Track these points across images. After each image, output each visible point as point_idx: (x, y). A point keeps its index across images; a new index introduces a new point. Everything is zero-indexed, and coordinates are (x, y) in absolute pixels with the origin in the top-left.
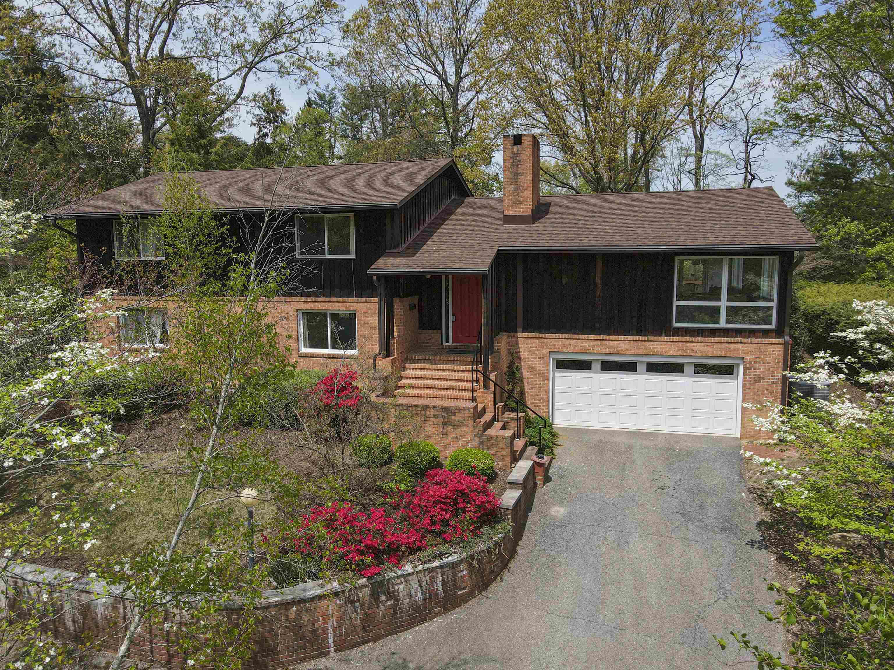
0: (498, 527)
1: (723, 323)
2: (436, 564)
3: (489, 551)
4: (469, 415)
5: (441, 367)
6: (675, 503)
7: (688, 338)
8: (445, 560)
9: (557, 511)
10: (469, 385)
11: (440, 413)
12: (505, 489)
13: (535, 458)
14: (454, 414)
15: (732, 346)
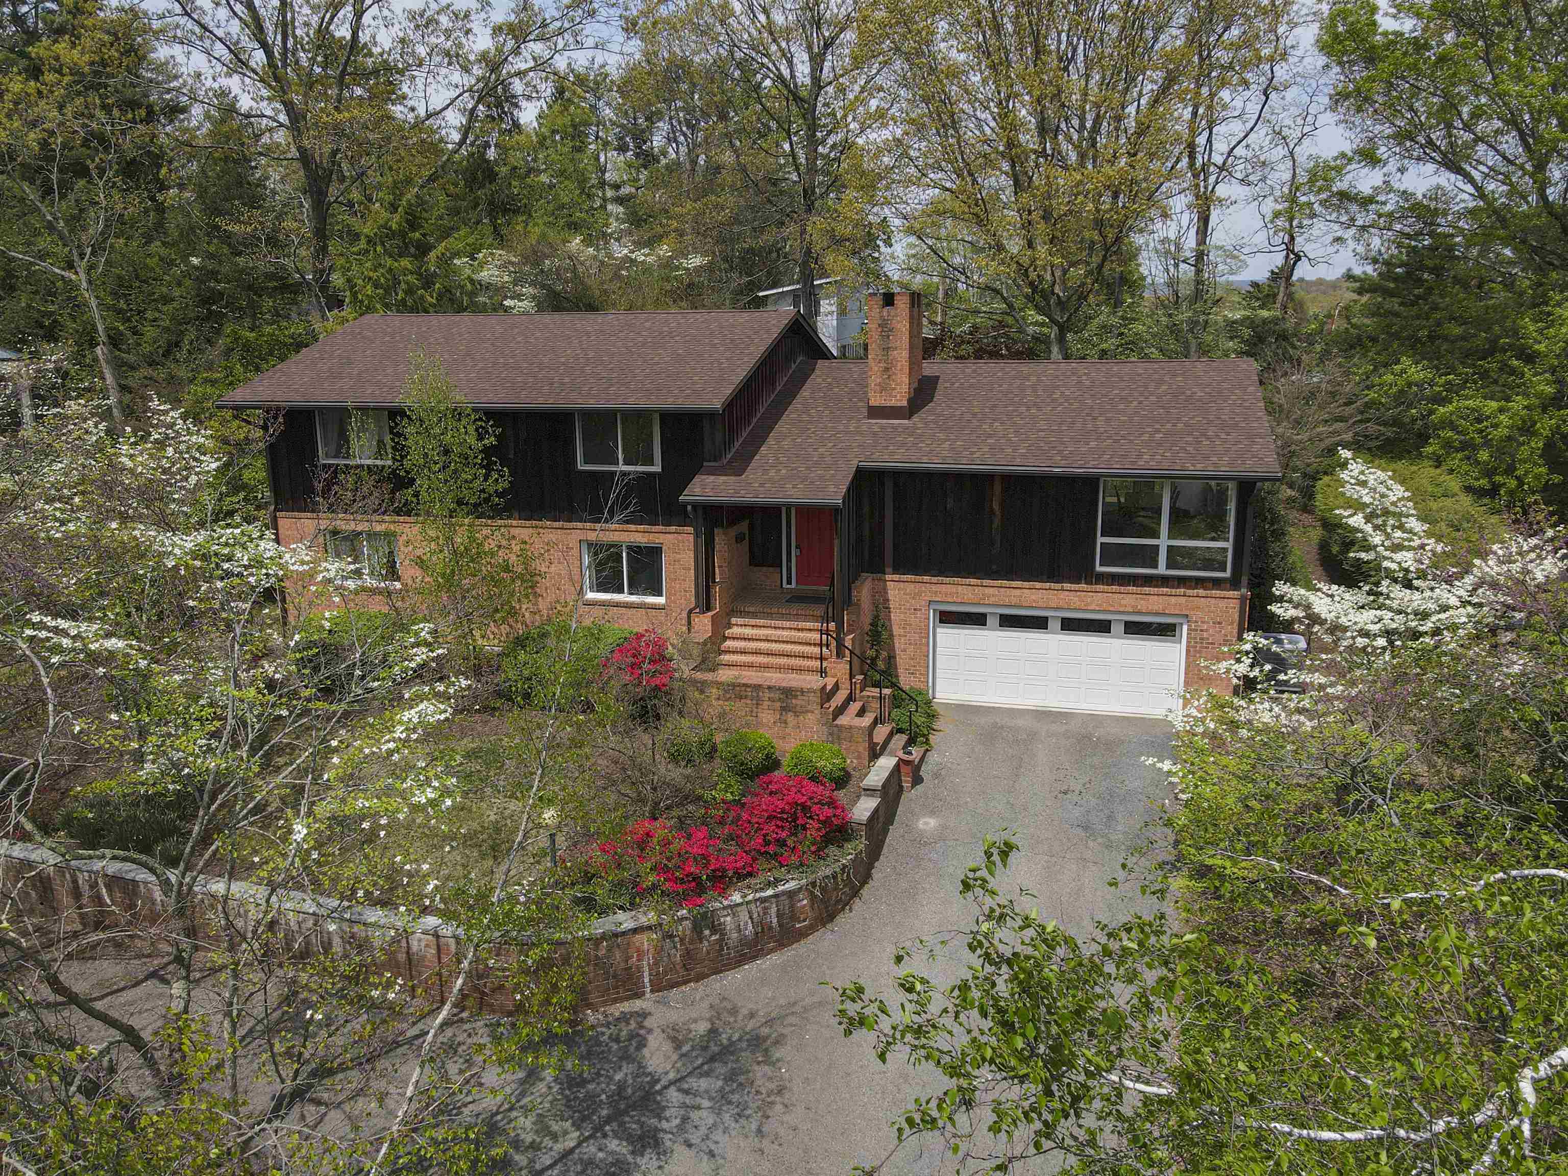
0: (848, 846)
1: (1162, 569)
2: (770, 892)
3: (835, 877)
4: (815, 699)
5: (779, 623)
6: (1077, 812)
7: (1115, 588)
8: (781, 888)
9: (926, 823)
10: (817, 650)
11: (777, 695)
12: (859, 797)
13: (901, 754)
14: (796, 697)
15: (1173, 600)
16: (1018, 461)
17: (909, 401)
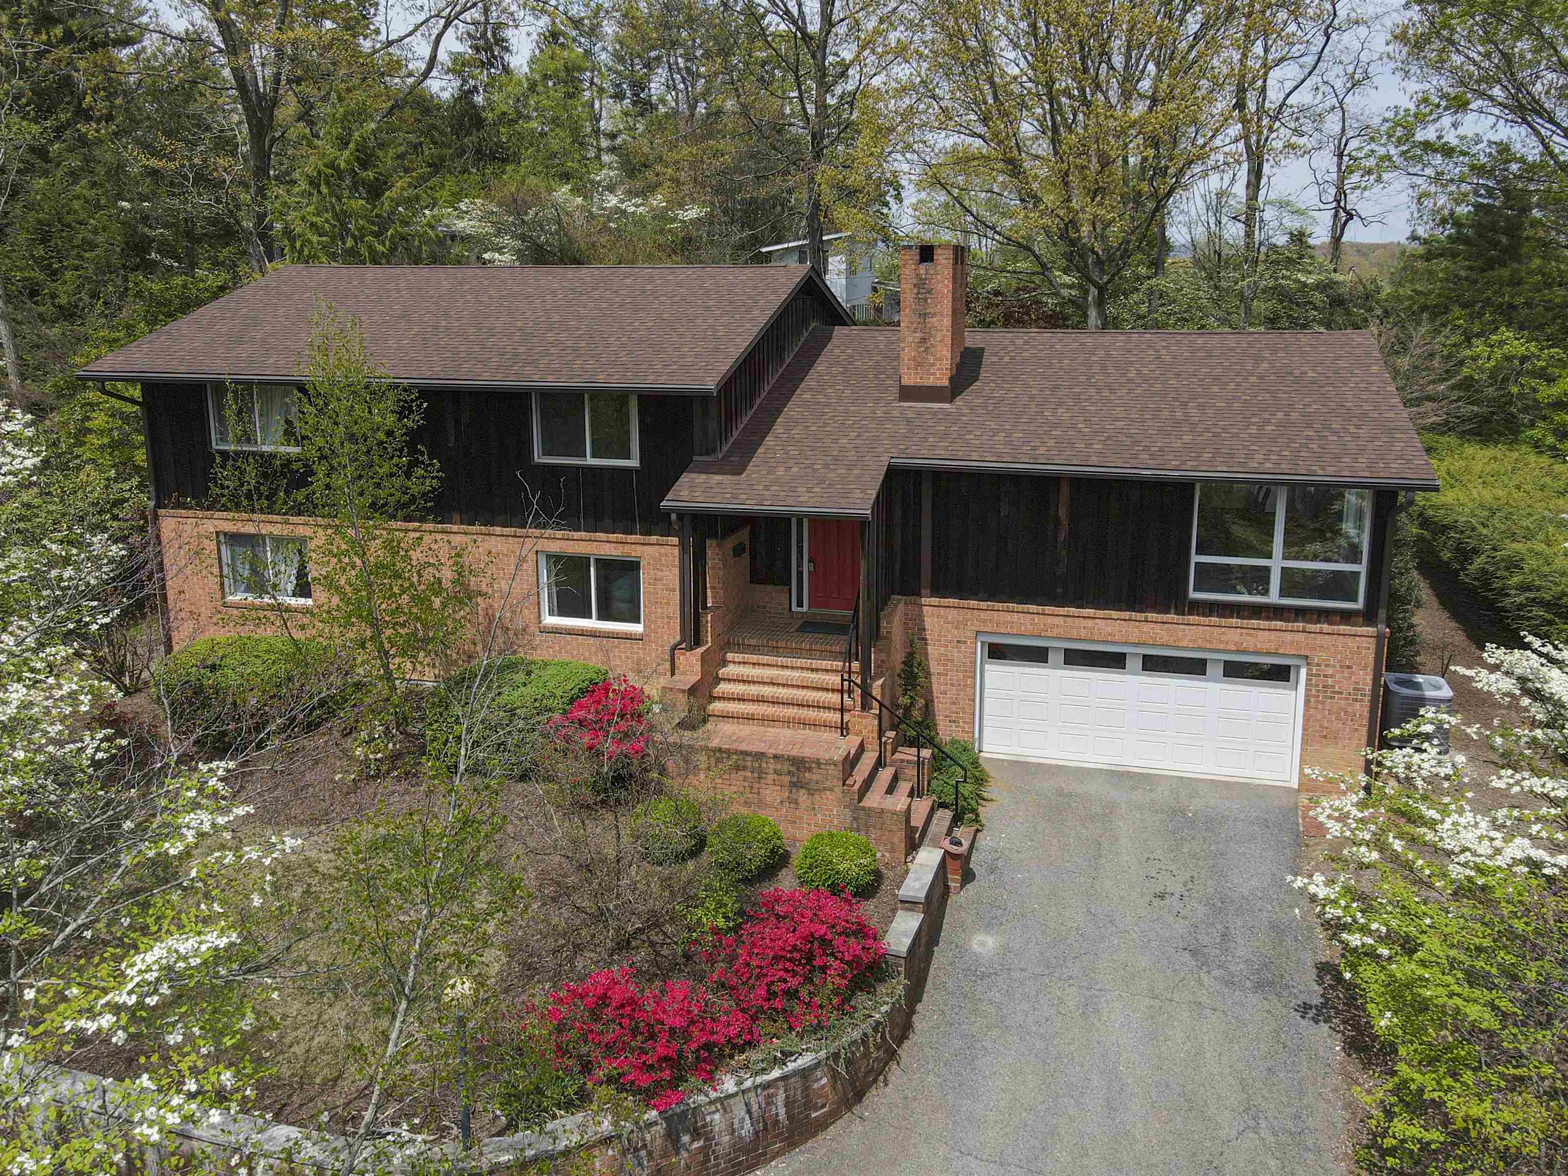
0: (882, 989)
1: (1274, 597)
2: (776, 1073)
3: (864, 1040)
4: (835, 772)
5: (788, 661)
6: (1181, 927)
7: (1215, 620)
8: (791, 1066)
9: (982, 944)
10: (835, 698)
11: (786, 767)
12: (894, 911)
13: (946, 844)
14: (810, 769)
15: (1288, 637)
16: (1094, 460)
17: (951, 379)
